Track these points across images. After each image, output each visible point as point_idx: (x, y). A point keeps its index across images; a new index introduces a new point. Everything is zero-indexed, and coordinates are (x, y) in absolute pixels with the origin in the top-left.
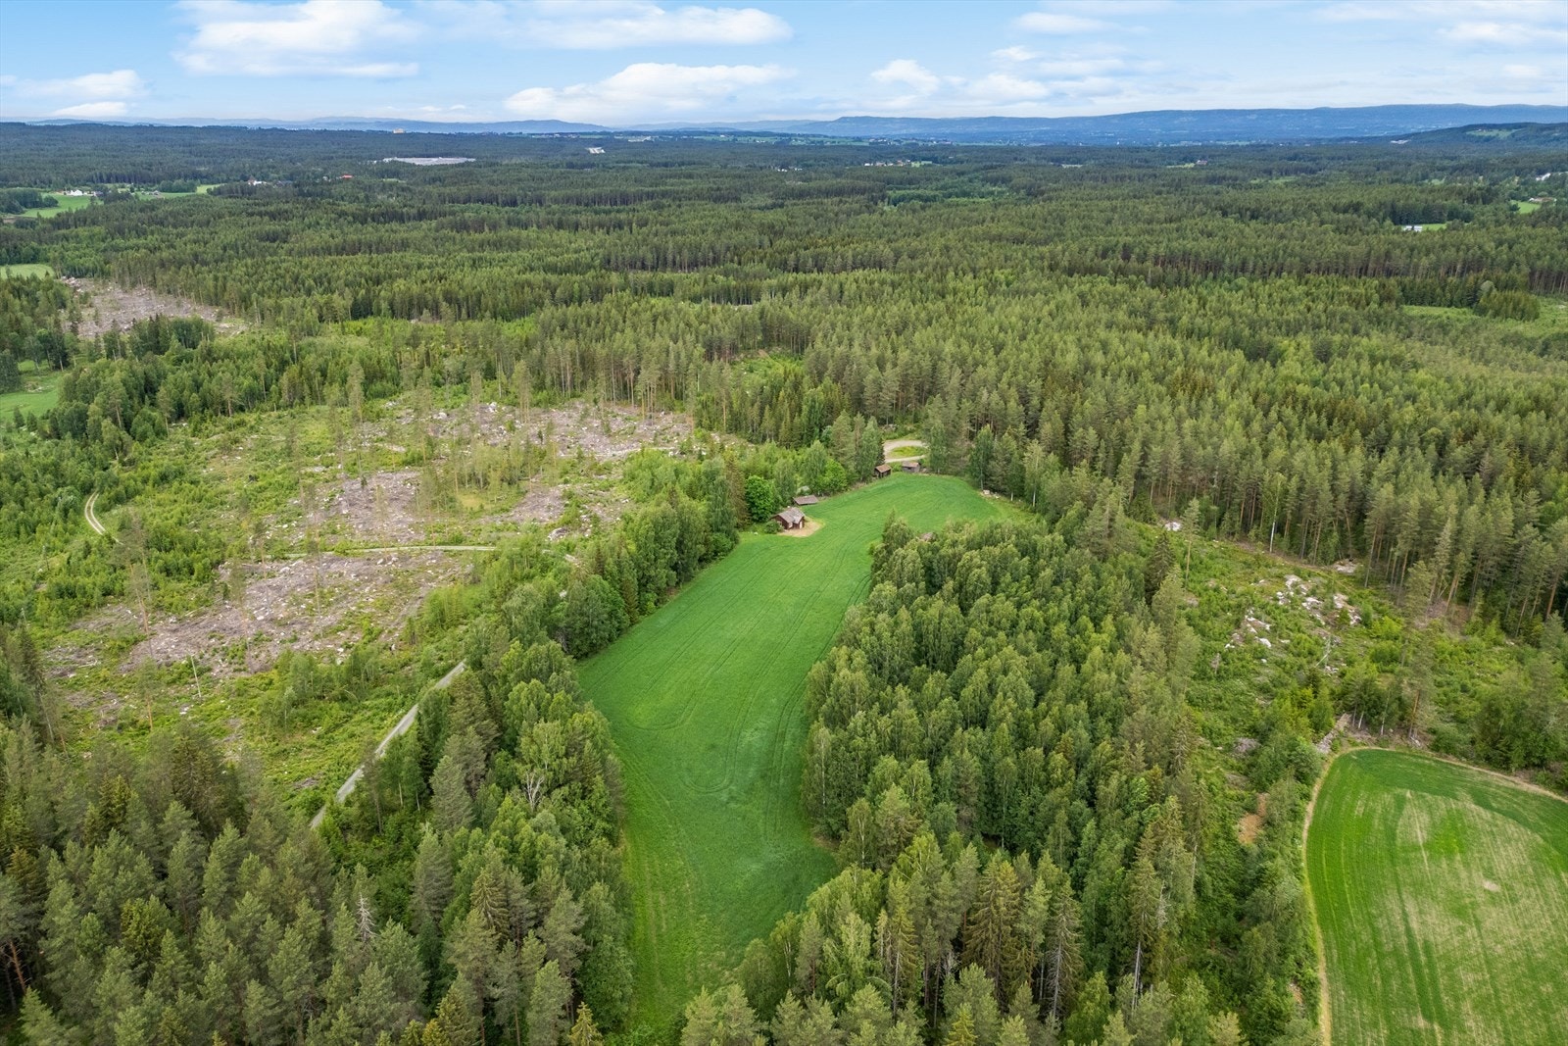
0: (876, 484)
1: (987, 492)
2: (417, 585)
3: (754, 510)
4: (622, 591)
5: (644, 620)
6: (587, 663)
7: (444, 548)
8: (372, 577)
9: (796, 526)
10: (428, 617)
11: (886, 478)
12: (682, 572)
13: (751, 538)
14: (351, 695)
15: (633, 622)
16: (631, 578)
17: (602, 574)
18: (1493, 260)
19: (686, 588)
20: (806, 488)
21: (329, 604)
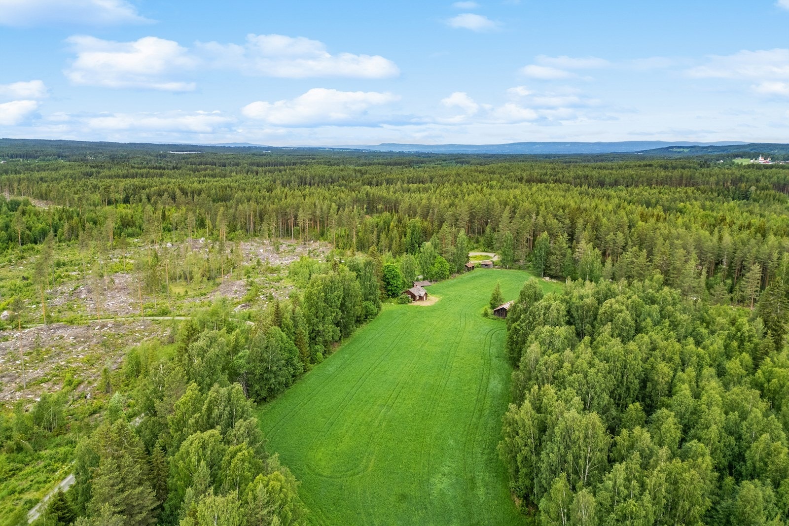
0: (466, 275)
1: (547, 278)
2: (124, 345)
3: (389, 288)
4: (297, 342)
5: (314, 368)
6: (265, 407)
7: (152, 318)
8: (88, 338)
9: (421, 298)
10: (125, 368)
11: (473, 271)
12: (345, 329)
13: (390, 307)
14: (27, 445)
15: (306, 370)
16: (304, 331)
17: (280, 326)
18: (748, 179)
19: (346, 343)
20: (421, 277)
21: (43, 360)
